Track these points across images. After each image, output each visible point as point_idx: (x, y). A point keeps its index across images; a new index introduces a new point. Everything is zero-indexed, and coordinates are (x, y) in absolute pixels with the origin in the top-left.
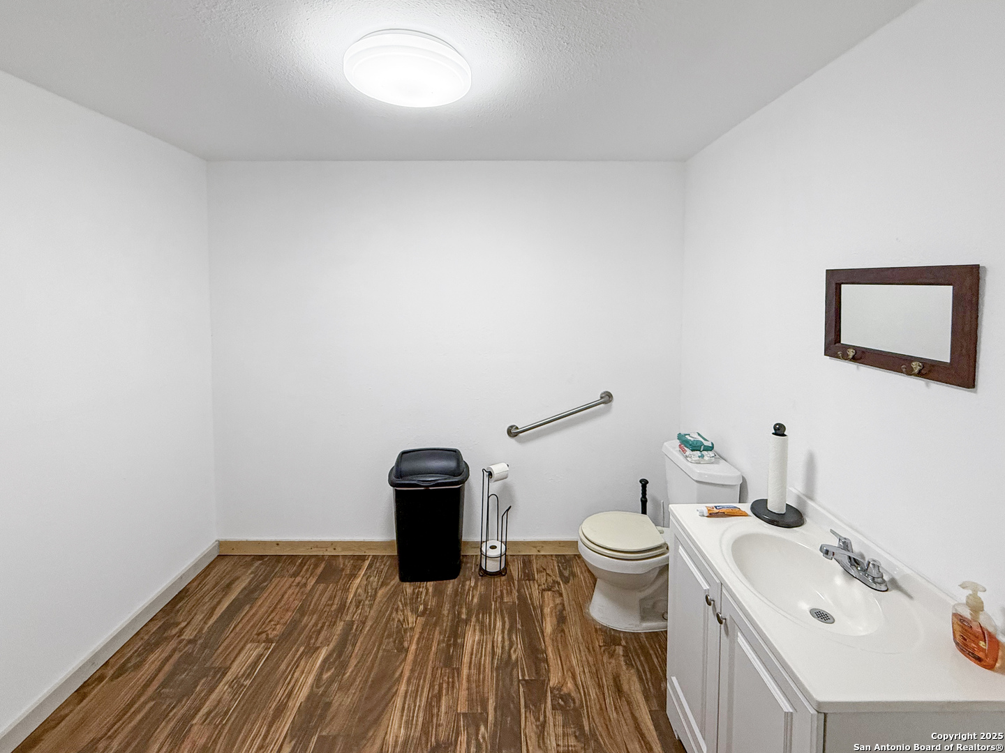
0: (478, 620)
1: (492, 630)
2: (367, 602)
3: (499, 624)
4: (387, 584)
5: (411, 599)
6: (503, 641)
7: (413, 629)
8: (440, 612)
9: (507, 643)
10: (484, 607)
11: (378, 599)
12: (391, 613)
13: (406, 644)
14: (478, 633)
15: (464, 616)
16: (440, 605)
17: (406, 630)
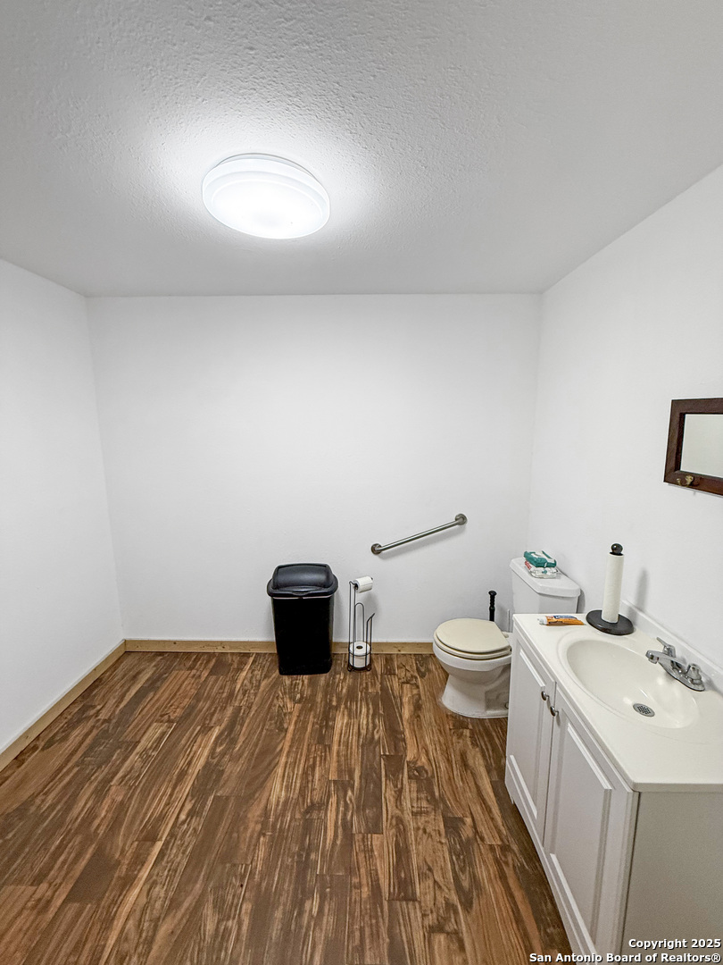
0: (346, 707)
1: (358, 715)
2: (252, 691)
3: (364, 710)
4: (269, 677)
5: (290, 689)
6: (368, 724)
7: (291, 713)
8: (315, 701)
9: (371, 725)
10: (351, 695)
11: (261, 689)
12: (273, 700)
13: (285, 726)
14: (346, 718)
15: (334, 703)
16: (314, 695)
17: (285, 714)
